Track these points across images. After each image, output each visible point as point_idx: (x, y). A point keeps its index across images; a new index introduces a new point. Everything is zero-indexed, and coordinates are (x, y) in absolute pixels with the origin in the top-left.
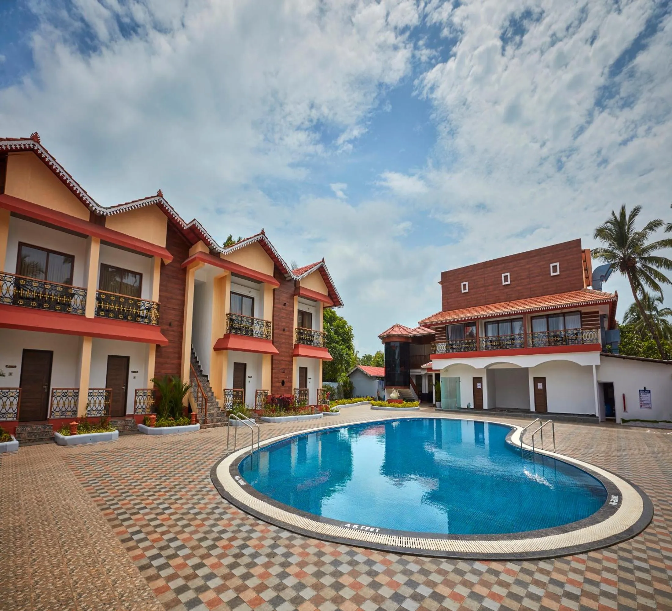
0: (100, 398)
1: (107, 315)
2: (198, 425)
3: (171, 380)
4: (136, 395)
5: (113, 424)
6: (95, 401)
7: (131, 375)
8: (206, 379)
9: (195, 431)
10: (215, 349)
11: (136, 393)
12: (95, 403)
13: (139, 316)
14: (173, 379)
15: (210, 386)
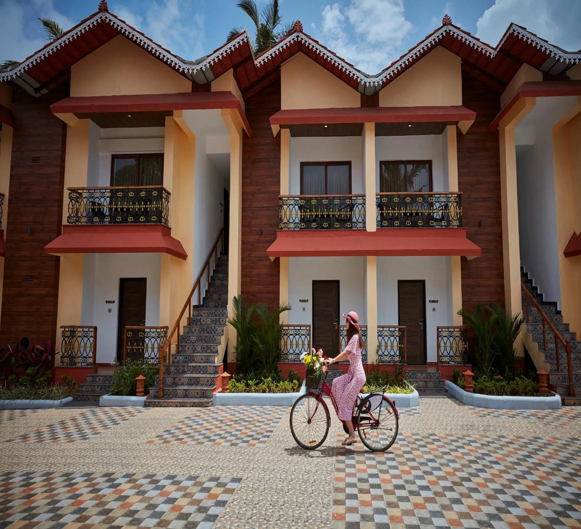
0: (392, 338)
1: (392, 225)
2: (557, 398)
3: (488, 314)
4: (438, 336)
5: (410, 377)
6: (386, 344)
7: (429, 306)
8: (553, 308)
9: (553, 406)
10: (567, 254)
11: (438, 332)
12: (386, 346)
13: (432, 218)
14: (492, 311)
15: (565, 321)
